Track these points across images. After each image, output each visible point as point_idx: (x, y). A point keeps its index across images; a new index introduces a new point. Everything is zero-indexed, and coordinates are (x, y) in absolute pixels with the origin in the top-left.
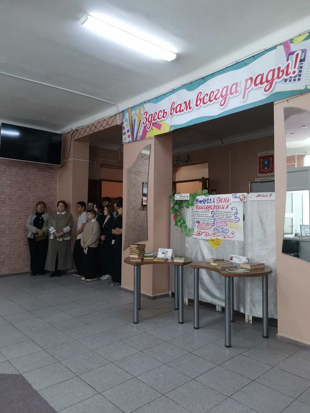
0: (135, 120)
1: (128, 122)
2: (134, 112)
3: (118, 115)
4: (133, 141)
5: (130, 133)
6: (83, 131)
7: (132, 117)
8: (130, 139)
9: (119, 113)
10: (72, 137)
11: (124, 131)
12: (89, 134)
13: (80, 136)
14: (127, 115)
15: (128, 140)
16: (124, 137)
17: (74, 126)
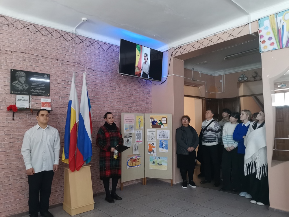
0: (283, 26)
1: (270, 30)
2: (279, 18)
3: (250, 24)
4: (281, 48)
5: (273, 40)
6: (189, 47)
7: (277, 23)
8: (276, 46)
9: (251, 23)
10: (173, 54)
11: (261, 40)
12: (199, 48)
13: (185, 52)
14: (267, 23)
15: (270, 48)
16: (262, 46)
17: (176, 44)
